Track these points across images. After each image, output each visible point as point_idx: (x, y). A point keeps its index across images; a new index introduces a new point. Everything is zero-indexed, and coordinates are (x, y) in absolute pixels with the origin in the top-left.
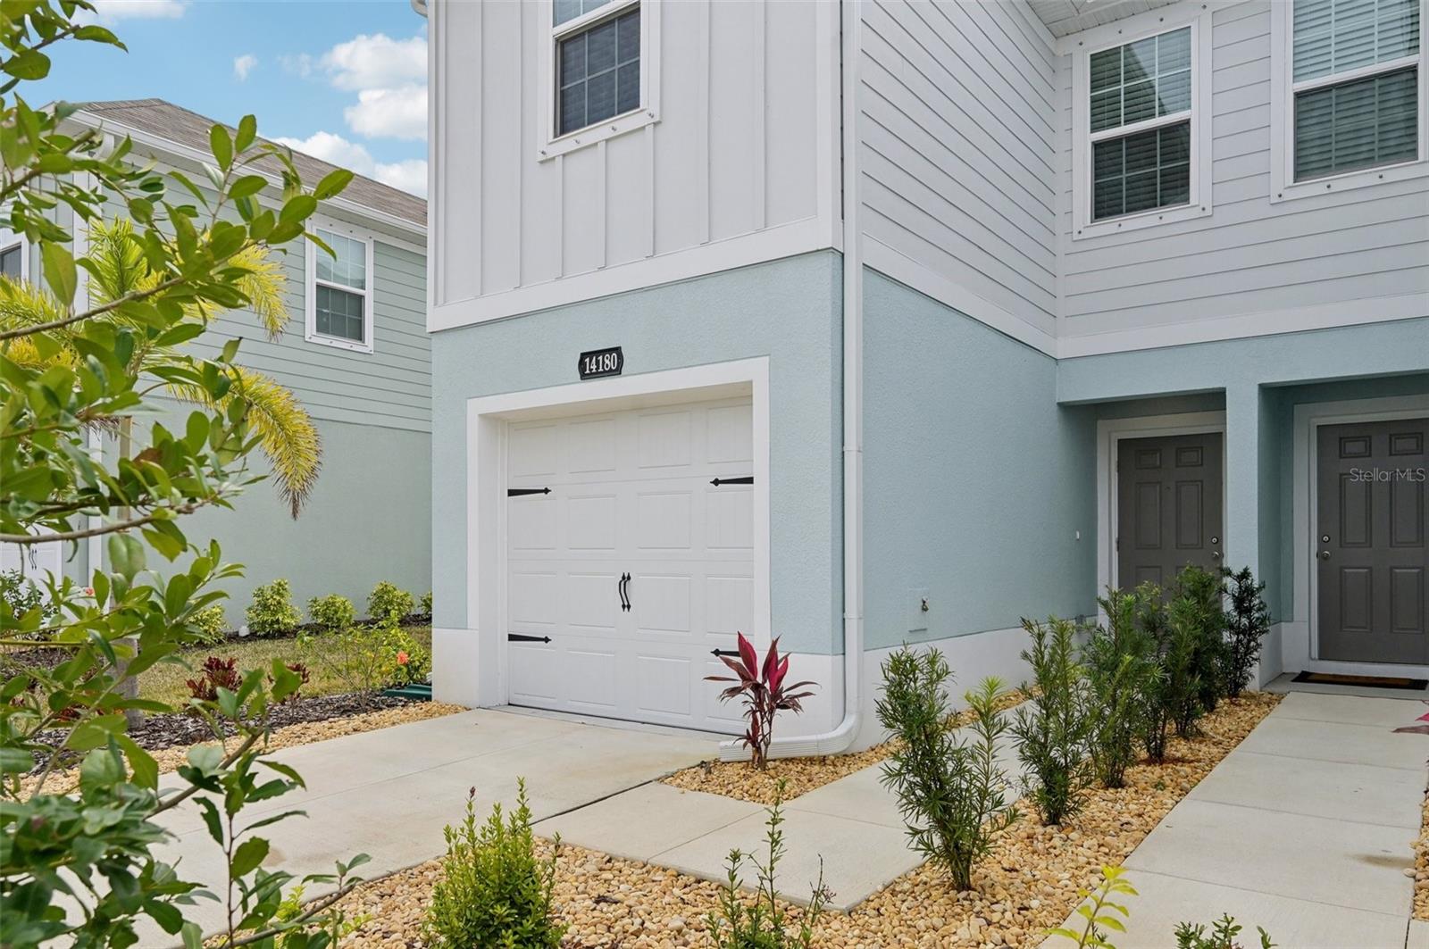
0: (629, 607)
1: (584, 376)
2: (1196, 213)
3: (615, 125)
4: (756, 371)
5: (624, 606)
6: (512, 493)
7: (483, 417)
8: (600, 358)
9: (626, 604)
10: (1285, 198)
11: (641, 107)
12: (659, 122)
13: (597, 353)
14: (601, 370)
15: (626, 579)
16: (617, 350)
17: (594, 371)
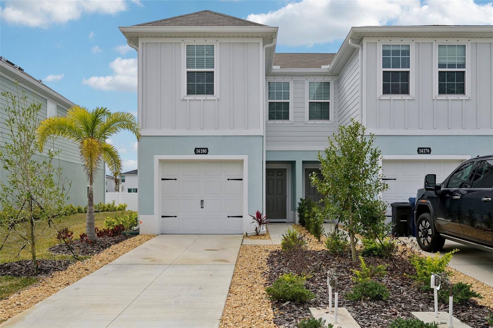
0: (203, 207)
1: (196, 153)
2: (290, 123)
3: (207, 97)
4: (245, 158)
5: (201, 207)
6: (163, 179)
7: (160, 160)
8: (201, 150)
9: (202, 207)
10: (307, 123)
11: (214, 95)
12: (219, 100)
13: (200, 149)
14: (201, 152)
15: (202, 201)
16: (207, 149)
17: (199, 152)
